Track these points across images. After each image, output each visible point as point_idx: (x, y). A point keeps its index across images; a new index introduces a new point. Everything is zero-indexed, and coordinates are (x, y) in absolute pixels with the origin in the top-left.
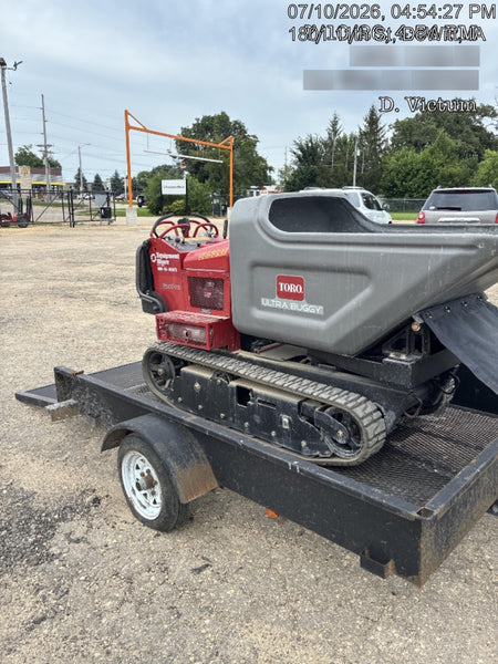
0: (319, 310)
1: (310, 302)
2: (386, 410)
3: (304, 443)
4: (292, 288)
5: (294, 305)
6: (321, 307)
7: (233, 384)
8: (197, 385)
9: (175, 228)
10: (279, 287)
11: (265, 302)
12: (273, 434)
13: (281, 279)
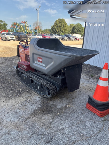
0: (44, 65)
1: (43, 63)
2: (57, 87)
3: (41, 93)
4: (40, 60)
5: (41, 64)
6: (45, 65)
7: (30, 79)
8: (25, 78)
9: (25, 43)
10: (38, 59)
11: (36, 62)
12: (37, 90)
13: (38, 58)
